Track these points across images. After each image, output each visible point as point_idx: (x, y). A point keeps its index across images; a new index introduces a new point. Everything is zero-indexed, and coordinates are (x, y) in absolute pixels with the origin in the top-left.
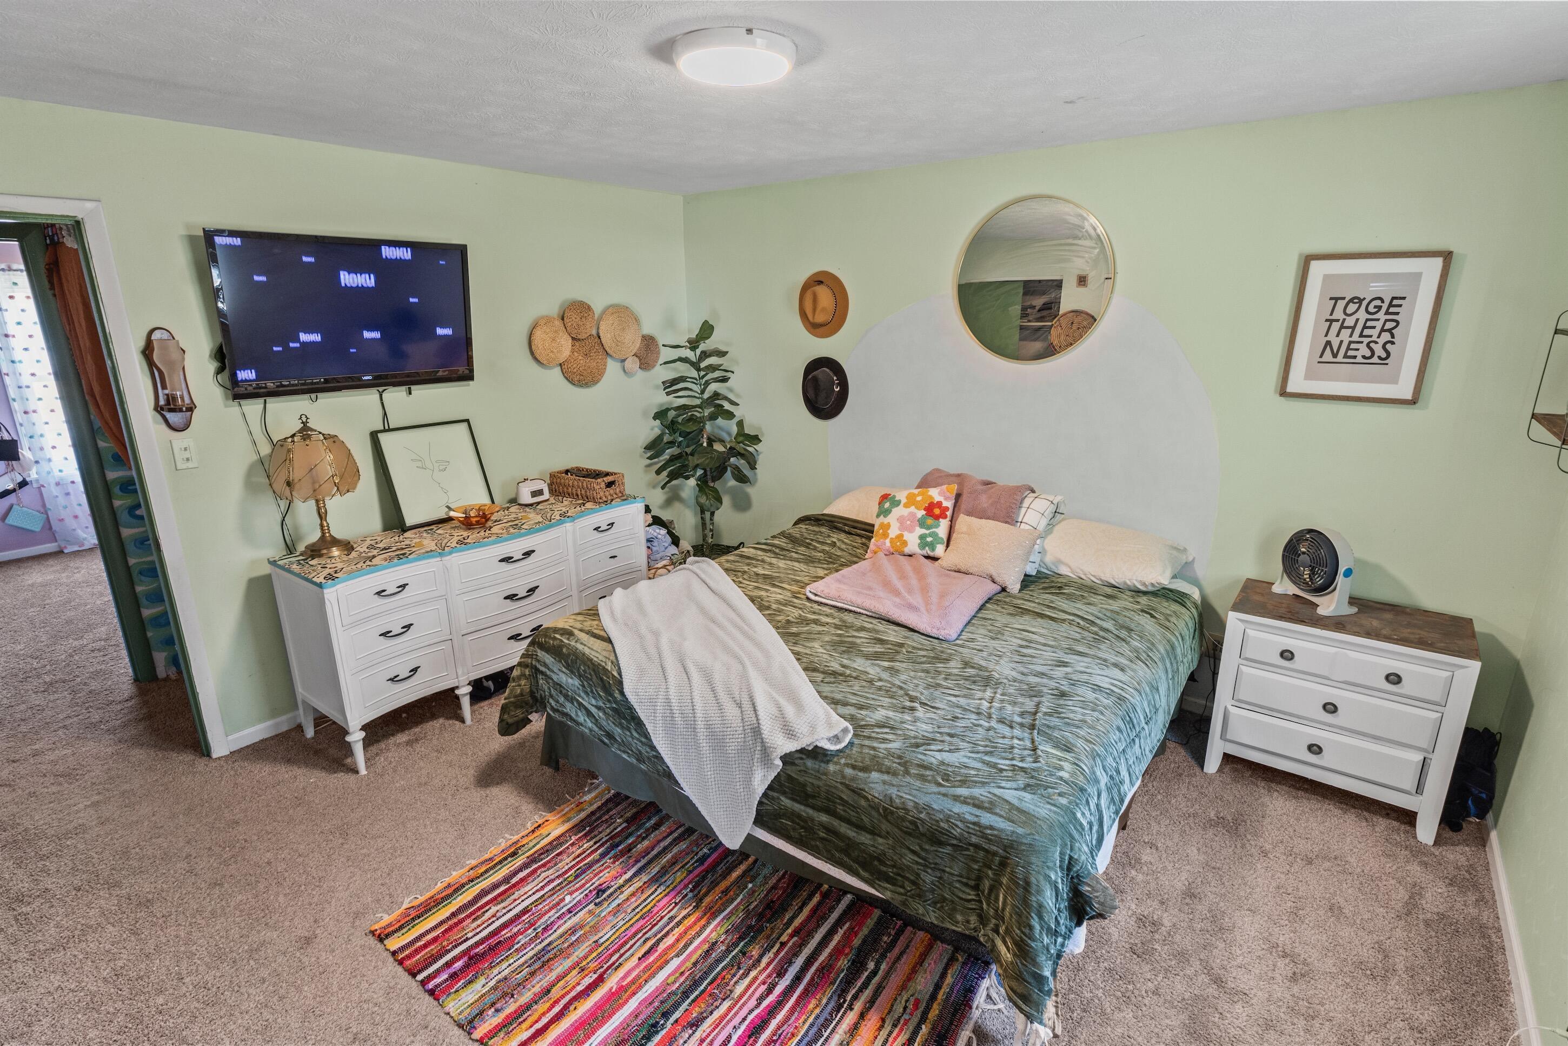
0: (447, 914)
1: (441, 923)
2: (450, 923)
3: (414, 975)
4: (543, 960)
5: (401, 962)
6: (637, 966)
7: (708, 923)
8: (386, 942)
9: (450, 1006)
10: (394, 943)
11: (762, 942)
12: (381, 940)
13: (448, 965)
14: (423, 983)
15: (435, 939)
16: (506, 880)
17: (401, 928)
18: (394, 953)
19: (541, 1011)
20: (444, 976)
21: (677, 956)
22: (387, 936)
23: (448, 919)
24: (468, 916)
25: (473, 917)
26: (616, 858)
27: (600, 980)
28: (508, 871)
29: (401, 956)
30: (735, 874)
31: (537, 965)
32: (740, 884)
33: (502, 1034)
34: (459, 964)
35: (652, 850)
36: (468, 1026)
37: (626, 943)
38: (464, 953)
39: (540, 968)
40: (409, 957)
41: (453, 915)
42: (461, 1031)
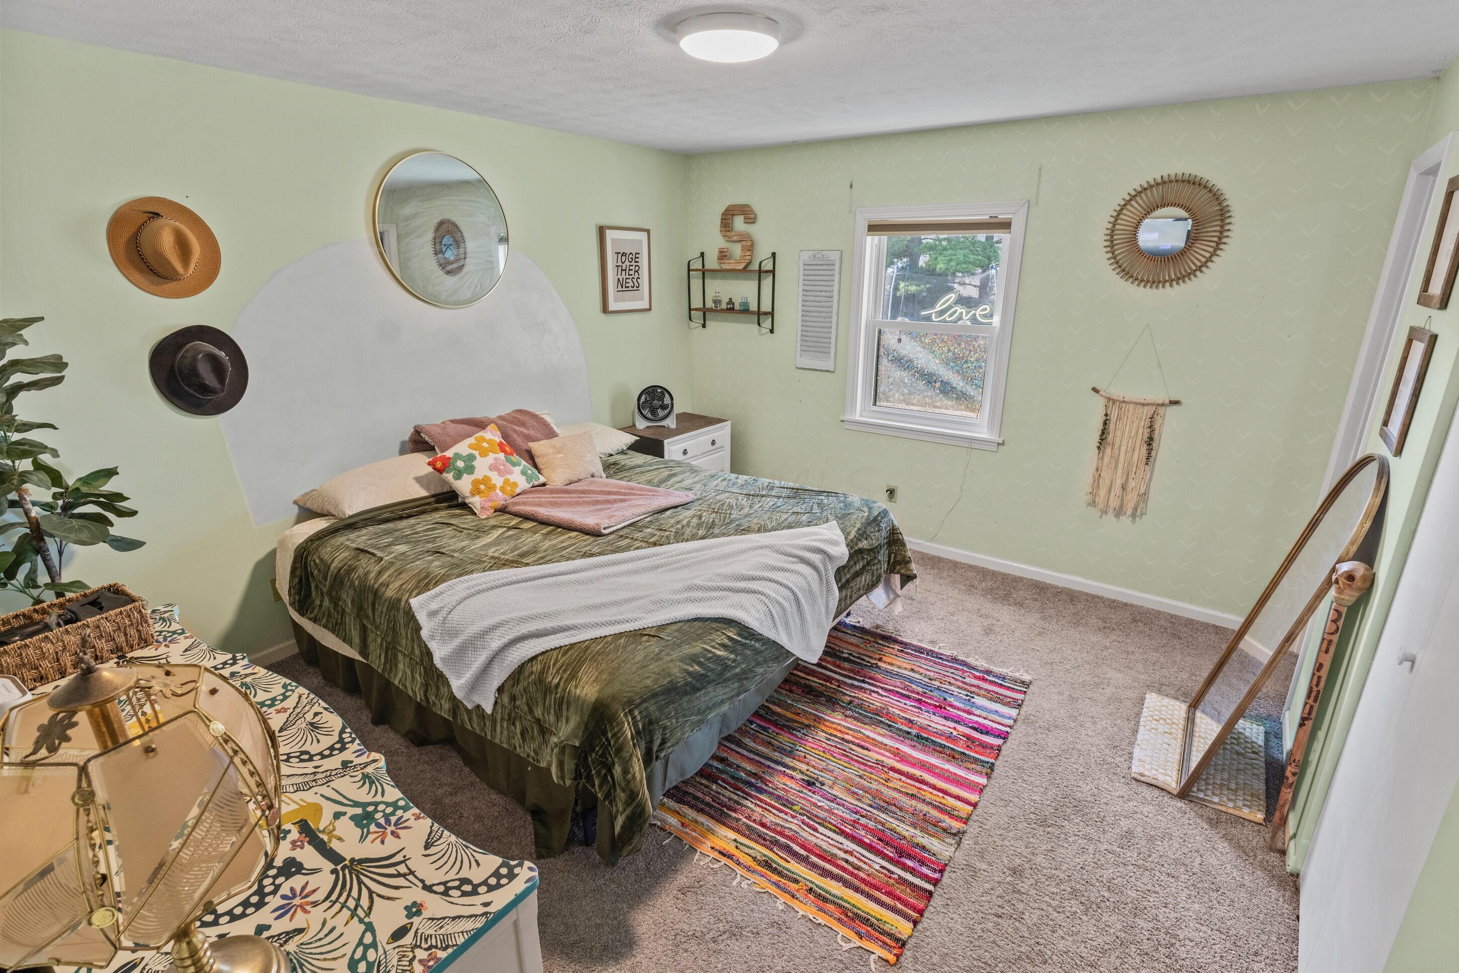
0: (858, 896)
1: (869, 896)
2: (867, 889)
3: (931, 894)
4: (887, 806)
5: (921, 912)
6: (874, 751)
7: (828, 721)
8: (904, 937)
9: (947, 853)
10: (903, 928)
11: (839, 696)
12: (903, 944)
13: (912, 871)
14: (936, 882)
15: (889, 894)
16: (804, 860)
17: (884, 933)
18: (915, 923)
19: (929, 795)
20: (925, 870)
21: (861, 733)
22: (898, 940)
23: (862, 893)
24: (856, 876)
25: (856, 872)
26: (765, 782)
27: (892, 769)
28: (792, 862)
29: (915, 915)
30: (779, 710)
31: (893, 808)
32: (788, 707)
33: (956, 813)
34: (910, 863)
35: (753, 759)
36: (958, 835)
37: (856, 761)
38: (897, 863)
39: (895, 805)
40: (914, 908)
41: (857, 890)
42: (963, 840)
